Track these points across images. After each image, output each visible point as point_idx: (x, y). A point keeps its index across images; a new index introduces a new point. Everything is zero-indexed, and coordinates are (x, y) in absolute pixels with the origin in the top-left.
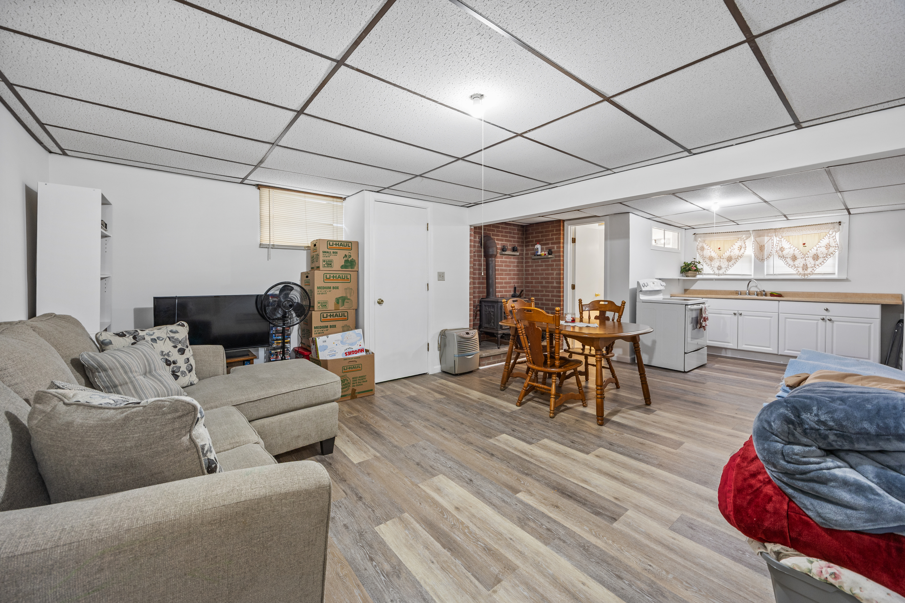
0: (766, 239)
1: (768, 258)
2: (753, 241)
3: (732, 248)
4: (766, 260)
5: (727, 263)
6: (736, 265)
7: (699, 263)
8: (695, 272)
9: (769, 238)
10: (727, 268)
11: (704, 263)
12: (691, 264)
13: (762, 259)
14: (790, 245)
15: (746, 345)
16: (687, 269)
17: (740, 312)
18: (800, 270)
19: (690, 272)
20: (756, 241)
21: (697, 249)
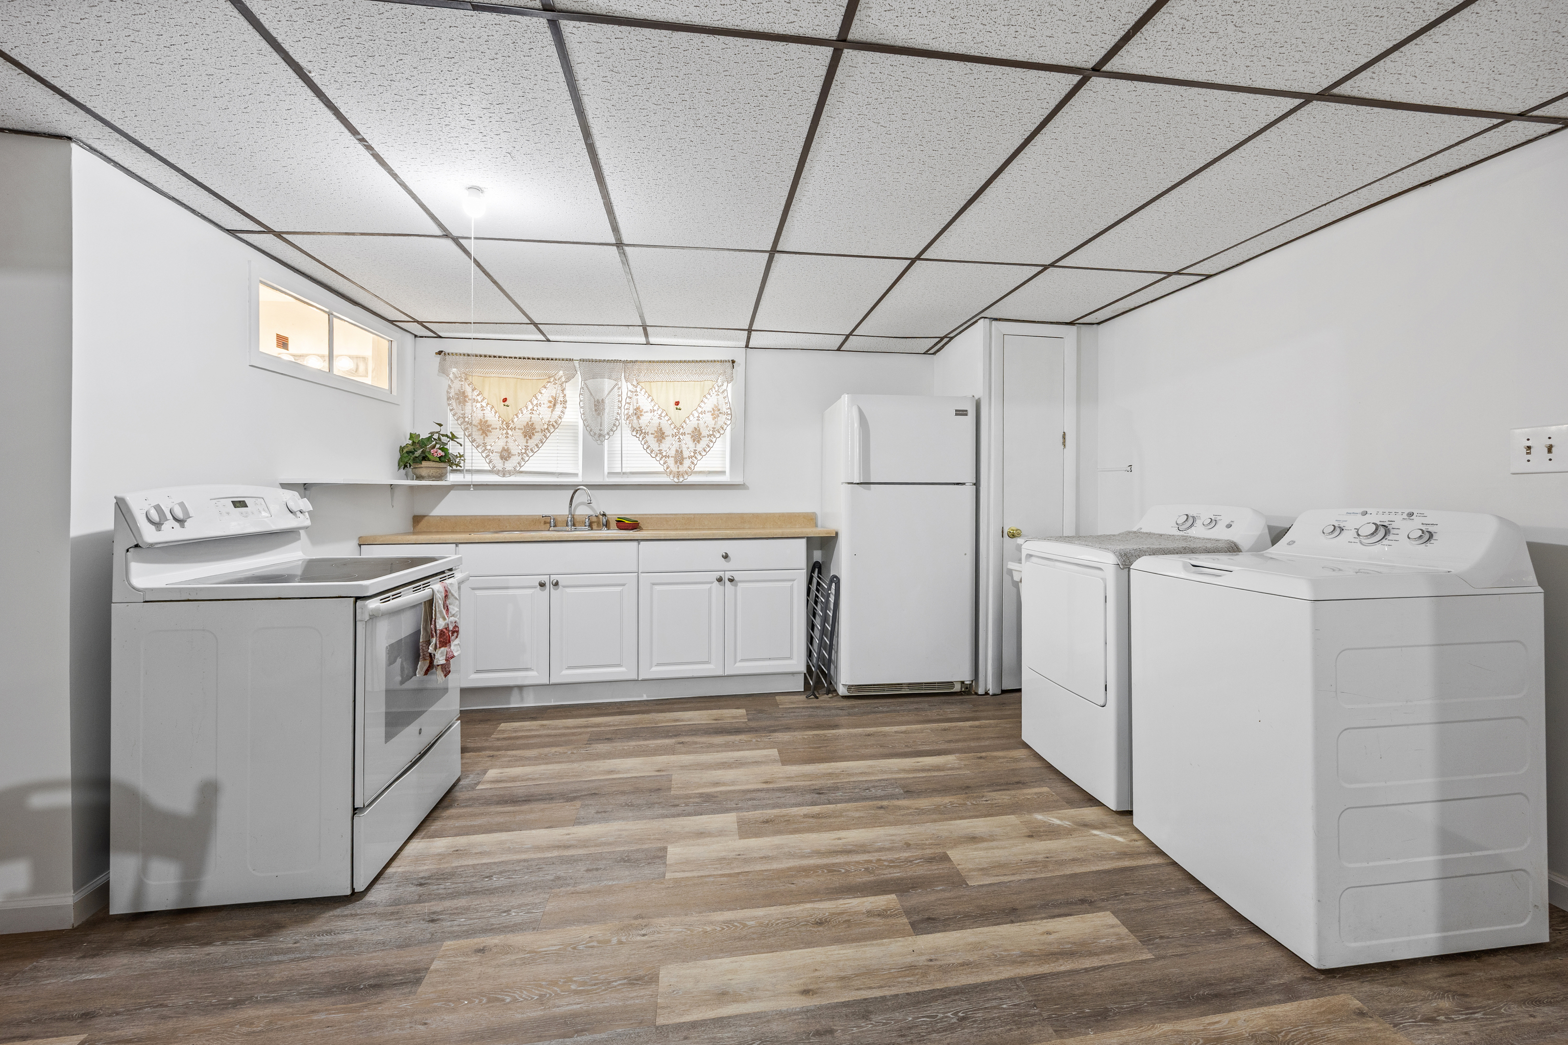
0: (607, 384)
1: (611, 433)
2: (582, 388)
3: (535, 402)
4: (607, 437)
5: (522, 441)
6: (544, 448)
7: (453, 437)
8: (442, 465)
9: (613, 382)
10: (525, 453)
11: (467, 440)
12: (429, 439)
13: (600, 435)
14: (653, 404)
15: (569, 668)
16: (417, 454)
17: (554, 578)
18: (671, 462)
19: (425, 464)
20: (587, 387)
21: (449, 399)
